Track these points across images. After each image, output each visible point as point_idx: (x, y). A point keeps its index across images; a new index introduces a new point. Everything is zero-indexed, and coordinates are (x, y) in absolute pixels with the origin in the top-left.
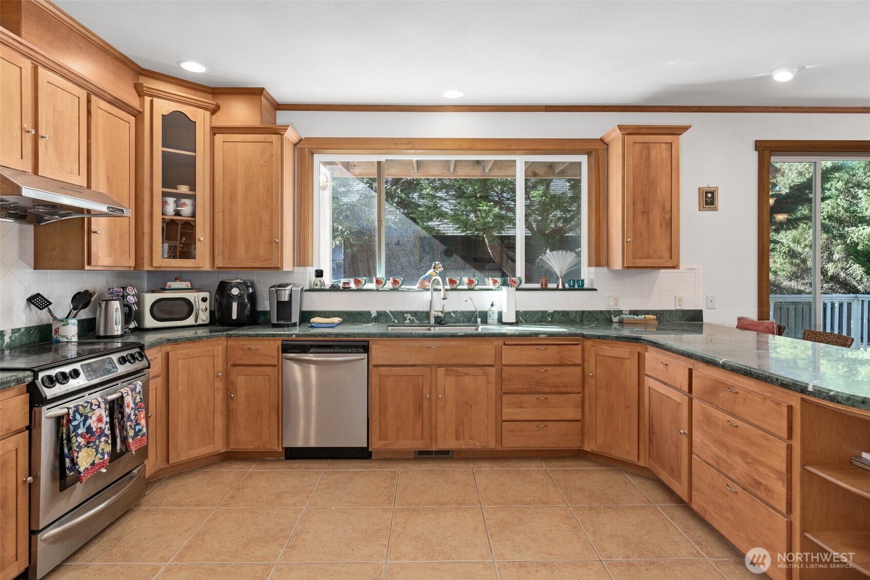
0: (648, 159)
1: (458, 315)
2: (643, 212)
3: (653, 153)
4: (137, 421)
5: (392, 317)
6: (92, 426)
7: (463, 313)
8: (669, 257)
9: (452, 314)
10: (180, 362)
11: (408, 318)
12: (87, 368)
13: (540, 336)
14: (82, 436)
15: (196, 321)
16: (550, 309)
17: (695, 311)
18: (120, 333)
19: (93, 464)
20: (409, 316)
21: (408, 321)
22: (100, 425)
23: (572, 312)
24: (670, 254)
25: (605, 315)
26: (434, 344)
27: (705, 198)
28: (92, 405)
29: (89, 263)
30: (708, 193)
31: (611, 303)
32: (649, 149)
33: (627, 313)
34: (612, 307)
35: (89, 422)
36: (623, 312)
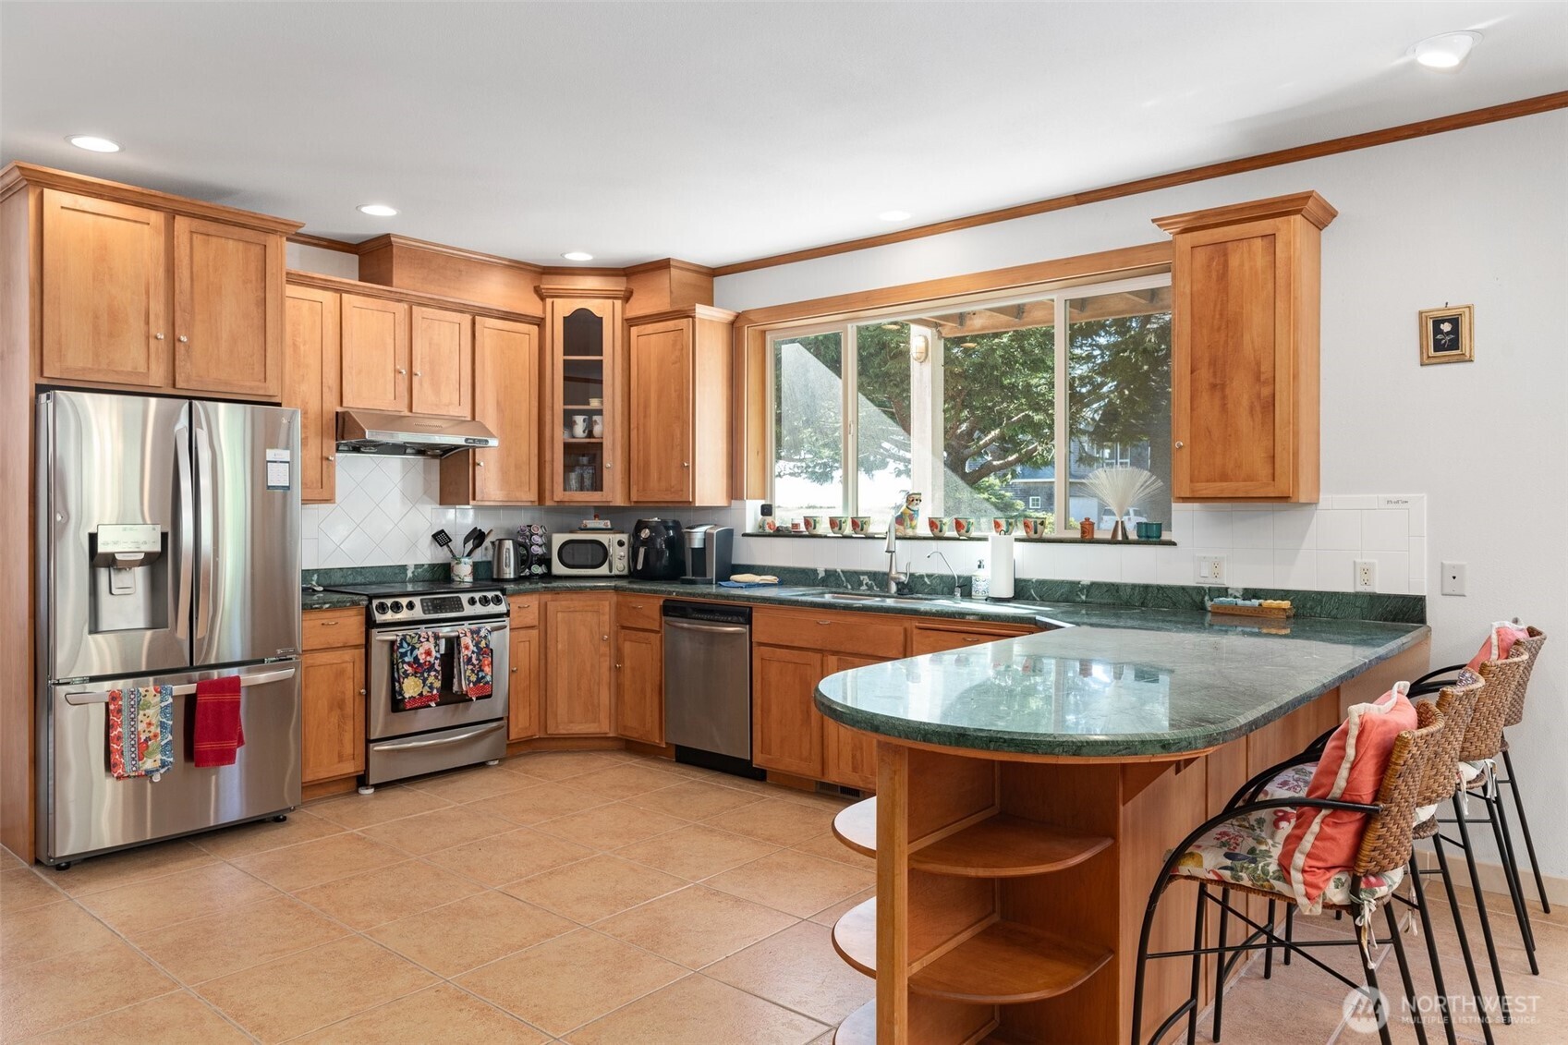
0: (1223, 275)
1: (934, 582)
2: (1213, 386)
3: (1234, 262)
4: (480, 667)
5: (843, 579)
6: (419, 657)
7: (941, 577)
8: (1270, 476)
9: (926, 580)
10: (560, 615)
11: (864, 582)
12: (427, 603)
13: (968, 617)
14: (409, 664)
15: (611, 571)
16: (1086, 579)
17: (1404, 597)
18: (512, 576)
19: (421, 694)
20: (865, 579)
21: (864, 587)
22: (428, 659)
23: (1126, 585)
24: (1272, 471)
25: (1190, 596)
26: (826, 619)
27: (1435, 336)
28: (420, 636)
29: (474, 499)
30: (1443, 321)
31: (1205, 572)
32: (1225, 255)
33: (1238, 595)
34: (1207, 580)
35: (416, 652)
36: (1230, 592)
